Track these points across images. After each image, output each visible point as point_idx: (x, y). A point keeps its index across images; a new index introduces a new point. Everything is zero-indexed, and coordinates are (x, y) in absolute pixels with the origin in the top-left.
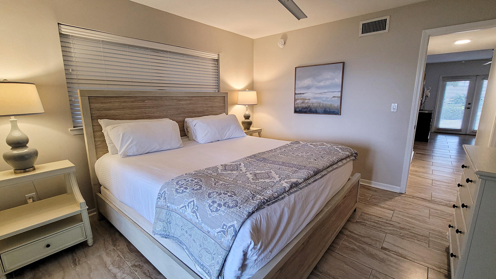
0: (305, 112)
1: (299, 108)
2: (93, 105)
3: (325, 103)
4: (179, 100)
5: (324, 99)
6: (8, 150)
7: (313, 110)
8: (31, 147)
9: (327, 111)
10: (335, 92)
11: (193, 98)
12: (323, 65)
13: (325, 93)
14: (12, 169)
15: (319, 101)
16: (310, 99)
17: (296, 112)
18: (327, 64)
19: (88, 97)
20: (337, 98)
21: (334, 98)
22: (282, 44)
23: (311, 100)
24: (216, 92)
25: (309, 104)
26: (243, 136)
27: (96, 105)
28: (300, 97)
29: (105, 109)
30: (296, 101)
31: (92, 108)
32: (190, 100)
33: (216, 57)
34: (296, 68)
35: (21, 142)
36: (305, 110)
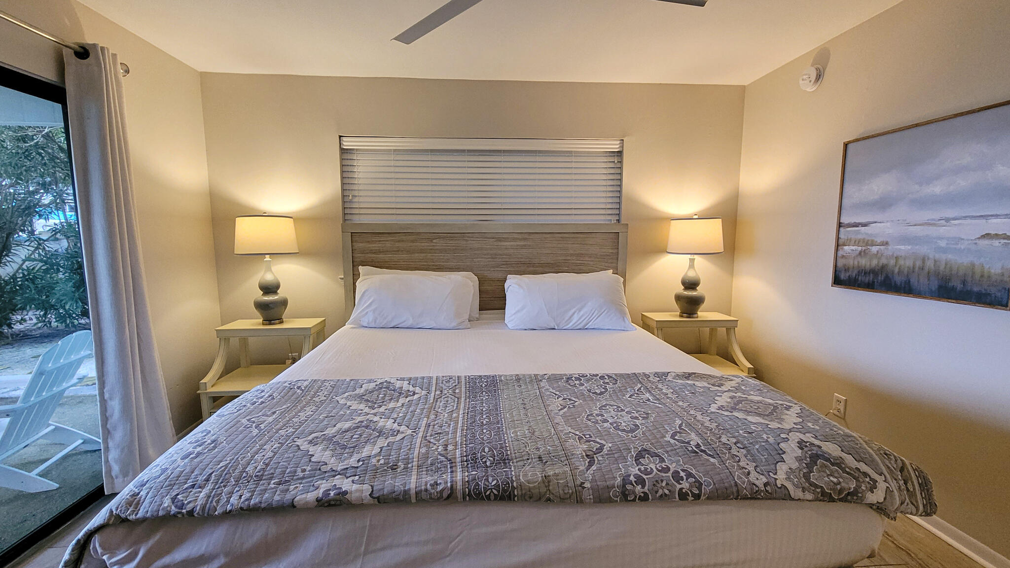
0: (870, 286)
1: (850, 270)
2: (357, 245)
3: (943, 257)
4: (499, 240)
5: (943, 244)
6: (259, 295)
7: (898, 279)
8: (282, 293)
9: (953, 288)
10: (992, 216)
11: (532, 236)
12: (944, 119)
13: (947, 220)
14: (261, 319)
15: (923, 250)
16: (887, 243)
17: (837, 281)
18: (962, 114)
19: (351, 233)
20: (1003, 241)
21: (986, 242)
22: (810, 81)
23: (890, 247)
24: (613, 222)
25: (884, 261)
26: (625, 327)
27: (361, 245)
28: (853, 237)
29: (372, 252)
30: (840, 247)
31: (355, 250)
32: (525, 239)
33: (614, 146)
34: (846, 145)
35: (270, 287)
36: (867, 279)
